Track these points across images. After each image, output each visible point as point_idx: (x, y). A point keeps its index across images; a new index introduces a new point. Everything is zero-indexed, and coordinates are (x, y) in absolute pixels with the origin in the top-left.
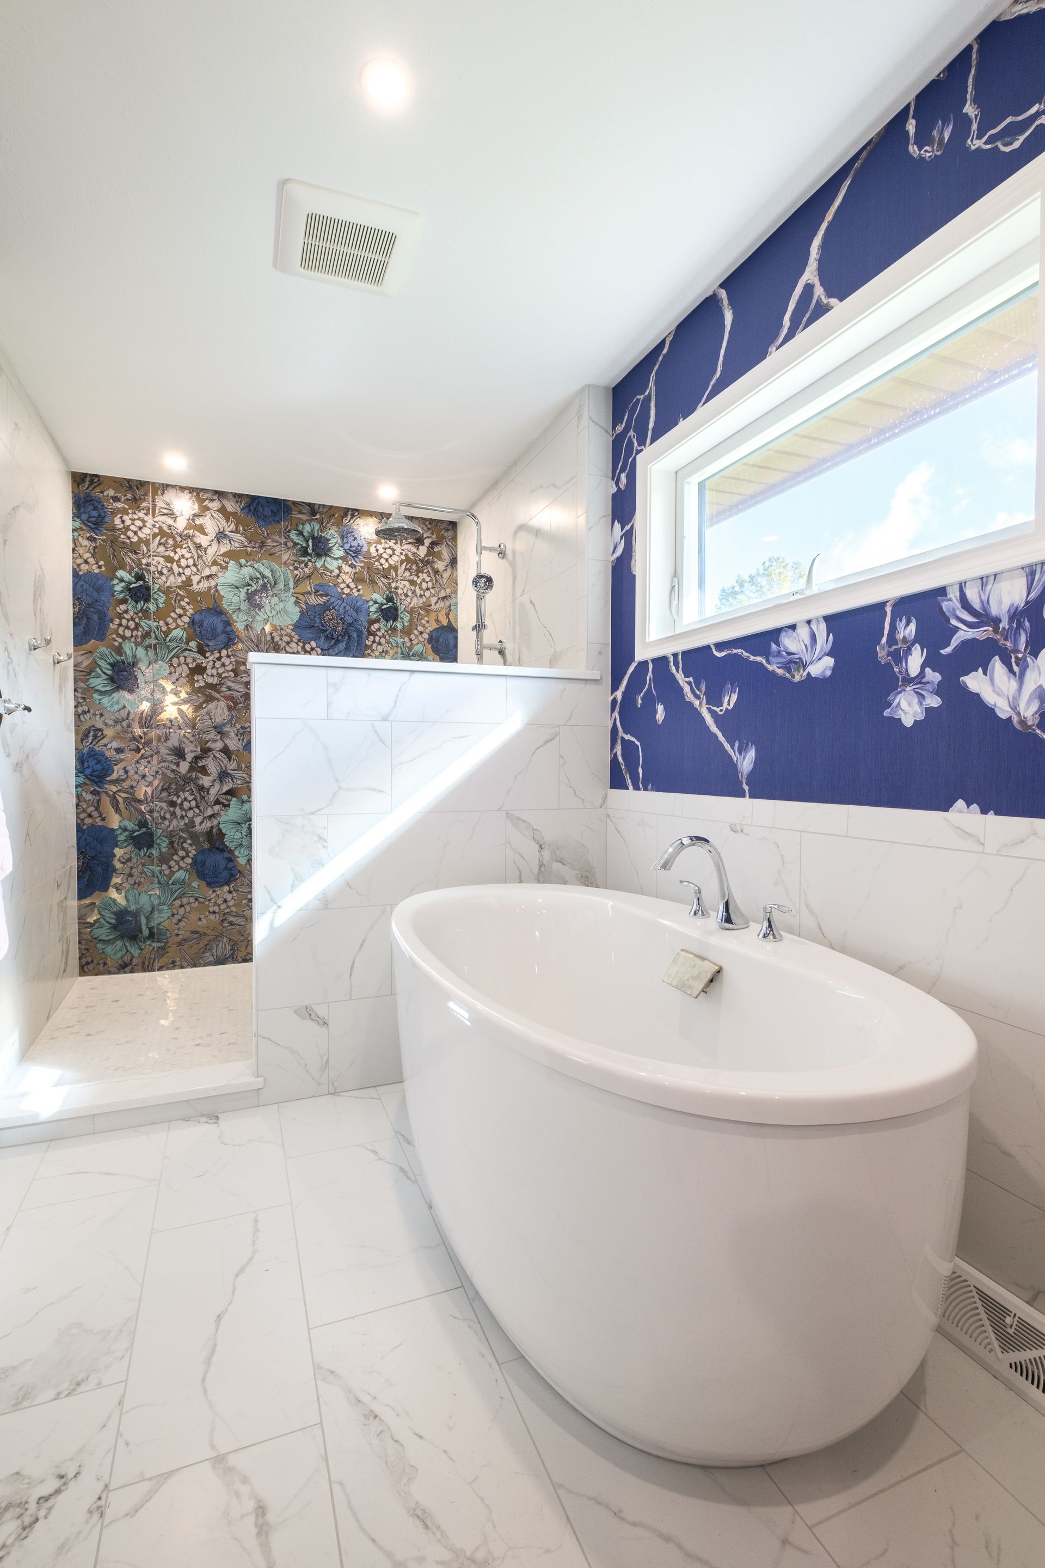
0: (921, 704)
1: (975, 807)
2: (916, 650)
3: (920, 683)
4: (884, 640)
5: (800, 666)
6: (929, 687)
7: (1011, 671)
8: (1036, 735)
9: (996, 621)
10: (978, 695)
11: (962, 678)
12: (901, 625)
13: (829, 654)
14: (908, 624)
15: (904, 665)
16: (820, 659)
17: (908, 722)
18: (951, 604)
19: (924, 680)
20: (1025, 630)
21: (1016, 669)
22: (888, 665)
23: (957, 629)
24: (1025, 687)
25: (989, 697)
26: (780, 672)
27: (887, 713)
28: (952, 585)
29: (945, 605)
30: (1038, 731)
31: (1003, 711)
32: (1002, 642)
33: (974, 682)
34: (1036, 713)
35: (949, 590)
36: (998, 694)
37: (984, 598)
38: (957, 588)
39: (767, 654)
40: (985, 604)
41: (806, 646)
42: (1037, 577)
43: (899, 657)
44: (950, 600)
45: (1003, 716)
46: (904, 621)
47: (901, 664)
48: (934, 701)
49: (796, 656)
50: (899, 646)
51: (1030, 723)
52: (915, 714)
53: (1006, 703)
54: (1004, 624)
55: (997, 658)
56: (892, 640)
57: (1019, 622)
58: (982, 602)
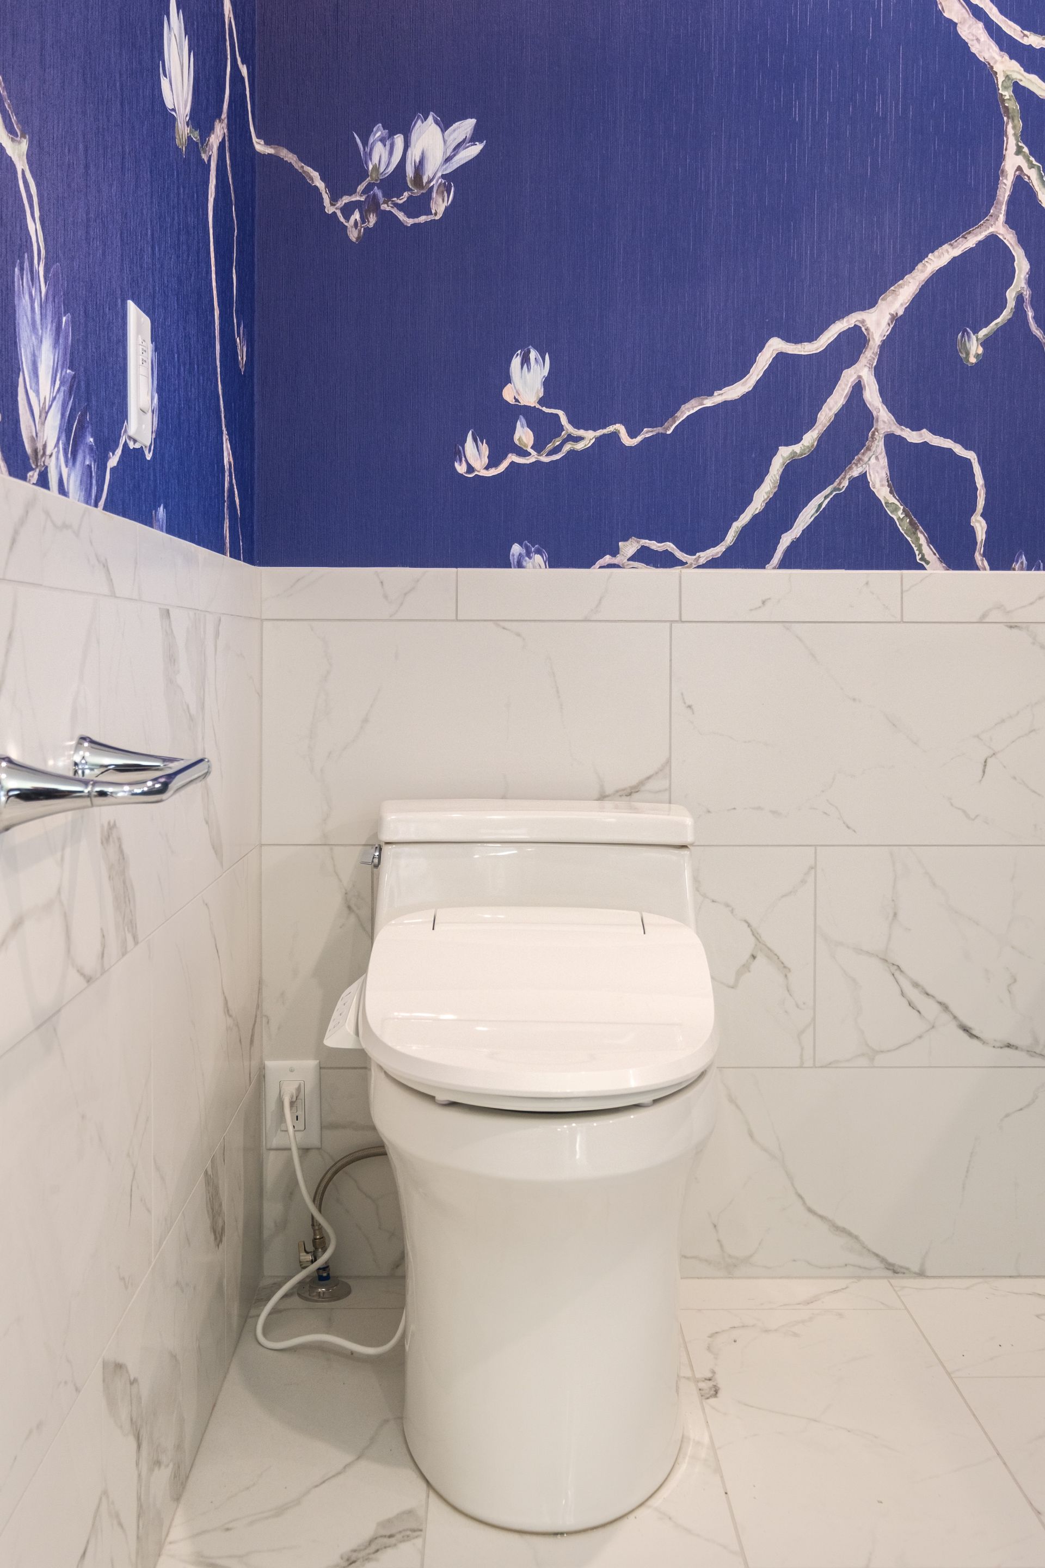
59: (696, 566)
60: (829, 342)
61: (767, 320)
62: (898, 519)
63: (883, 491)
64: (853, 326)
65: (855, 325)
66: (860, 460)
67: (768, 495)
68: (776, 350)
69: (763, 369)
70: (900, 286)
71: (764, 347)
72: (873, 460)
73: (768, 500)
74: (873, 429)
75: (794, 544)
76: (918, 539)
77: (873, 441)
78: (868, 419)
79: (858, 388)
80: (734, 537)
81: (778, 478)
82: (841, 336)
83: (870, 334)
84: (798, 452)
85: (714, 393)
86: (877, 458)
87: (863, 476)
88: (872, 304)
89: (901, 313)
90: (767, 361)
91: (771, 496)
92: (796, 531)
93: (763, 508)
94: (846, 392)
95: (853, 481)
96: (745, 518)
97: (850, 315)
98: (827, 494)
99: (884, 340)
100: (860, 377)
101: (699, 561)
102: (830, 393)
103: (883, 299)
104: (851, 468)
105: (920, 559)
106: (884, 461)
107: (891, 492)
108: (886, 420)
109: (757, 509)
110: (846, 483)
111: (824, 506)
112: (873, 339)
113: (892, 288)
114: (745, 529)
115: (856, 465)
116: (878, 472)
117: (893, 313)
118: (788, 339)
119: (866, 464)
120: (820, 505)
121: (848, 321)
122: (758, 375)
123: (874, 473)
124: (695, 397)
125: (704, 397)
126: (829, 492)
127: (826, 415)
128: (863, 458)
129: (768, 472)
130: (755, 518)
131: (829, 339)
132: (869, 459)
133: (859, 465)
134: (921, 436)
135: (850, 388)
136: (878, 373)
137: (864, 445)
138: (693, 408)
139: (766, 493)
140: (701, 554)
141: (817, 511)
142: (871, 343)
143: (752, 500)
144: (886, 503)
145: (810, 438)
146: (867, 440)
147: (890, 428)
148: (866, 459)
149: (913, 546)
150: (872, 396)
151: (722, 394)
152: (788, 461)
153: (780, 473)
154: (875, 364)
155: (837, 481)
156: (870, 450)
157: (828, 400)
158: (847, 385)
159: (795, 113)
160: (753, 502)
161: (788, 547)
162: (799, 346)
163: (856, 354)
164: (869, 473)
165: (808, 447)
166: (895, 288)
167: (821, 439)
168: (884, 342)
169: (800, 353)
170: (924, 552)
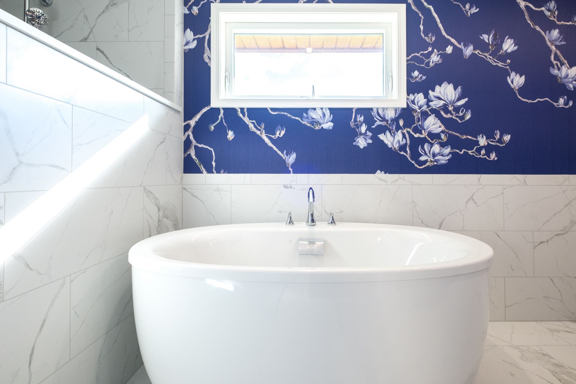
0: (366, 142)
1: (383, 172)
2: (364, 125)
3: (365, 135)
4: (353, 120)
5: (318, 124)
6: (368, 137)
7: (391, 135)
8: (398, 152)
9: (387, 121)
10: (383, 141)
11: (378, 135)
12: (358, 116)
13: (331, 121)
14: (361, 116)
15: (360, 129)
16: (327, 123)
17: (362, 147)
18: (374, 113)
19: (366, 135)
20: (395, 125)
21: (393, 134)
22: (354, 128)
23: (376, 121)
24: (395, 140)
25: (386, 141)
26: (309, 125)
27: (354, 143)
28: (374, 108)
29: (372, 113)
30: (399, 151)
31: (390, 146)
32: (389, 127)
33: (382, 137)
34: (398, 146)
35: (374, 109)
36: (388, 141)
37: (384, 114)
38: (376, 109)
39: (302, 117)
40: (384, 115)
41: (321, 117)
42: (397, 111)
43: (358, 126)
44: (374, 112)
45: (390, 147)
46: (359, 116)
47: (359, 128)
48: (370, 141)
49: (316, 120)
50: (358, 123)
51: (396, 149)
52: (364, 144)
53: (391, 143)
54: (389, 122)
55: (388, 131)
56: (355, 121)
57: (393, 122)
58: (383, 115)
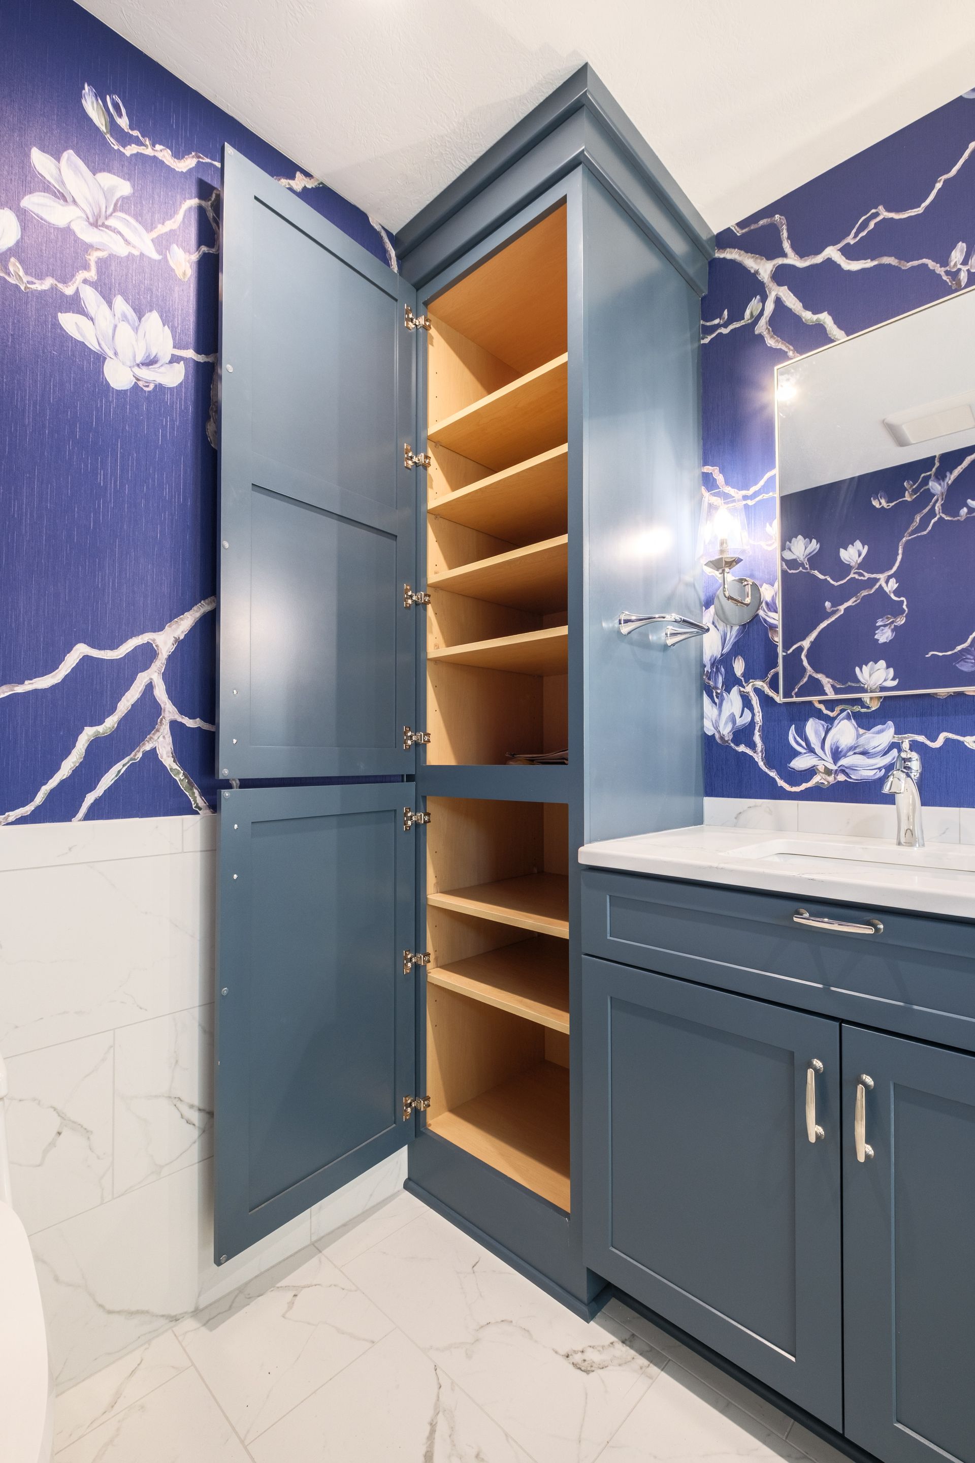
59: (5, 823)
60: (127, 652)
61: (75, 630)
62: (179, 780)
63: (168, 761)
64: (146, 642)
65: (148, 642)
66: (151, 738)
67: (75, 764)
68: (83, 653)
69: (71, 666)
70: (182, 619)
71: (72, 650)
72: (161, 739)
73: (74, 768)
74: (161, 717)
75: (97, 802)
76: (194, 793)
77: (161, 725)
78: (157, 709)
79: (150, 687)
80: (43, 798)
81: (84, 751)
82: (136, 648)
83: (159, 649)
84: (101, 731)
85: (24, 682)
86: (164, 737)
87: (154, 750)
88: (161, 628)
89: (182, 637)
90: (74, 661)
91: (77, 765)
92: (98, 791)
93: (70, 774)
94: (140, 689)
95: (146, 754)
96: (53, 783)
97: (144, 634)
98: (125, 763)
99: (170, 655)
100: (151, 679)
101: (8, 819)
102: (128, 689)
103: (170, 626)
104: (144, 744)
105: (195, 807)
106: (169, 739)
107: (174, 761)
108: (171, 711)
109: (64, 775)
110: (140, 755)
111: (122, 772)
112: (161, 653)
113: (176, 620)
114: (52, 792)
115: (148, 742)
116: (164, 747)
117: (176, 636)
118: (93, 645)
119: (156, 741)
120: (119, 771)
121: (142, 639)
122: (66, 671)
123: (161, 748)
124: (6, 684)
125: (15, 685)
126: (127, 761)
127: (125, 704)
128: (153, 737)
129: (74, 746)
130: (63, 783)
131: (127, 649)
132: (158, 738)
133: (150, 742)
134: (196, 723)
135: (144, 686)
136: (165, 677)
137: (154, 728)
138: (4, 693)
139: (73, 763)
140: (11, 813)
141: (116, 776)
142: (160, 656)
143: (60, 768)
144: (170, 769)
145: (111, 722)
146: (157, 724)
147: (174, 716)
148: (155, 737)
149: (190, 798)
150: (161, 693)
151: (32, 683)
152: (93, 738)
153: (85, 747)
154: (163, 671)
155: (133, 753)
156: (159, 731)
157: (126, 694)
158: (141, 684)
159: (100, 478)
160: (61, 770)
161: (92, 804)
162: (102, 652)
163: (148, 662)
164: (158, 748)
165: (109, 728)
166: (178, 620)
167: (120, 723)
168: (169, 656)
169: (103, 658)
170: (198, 802)
